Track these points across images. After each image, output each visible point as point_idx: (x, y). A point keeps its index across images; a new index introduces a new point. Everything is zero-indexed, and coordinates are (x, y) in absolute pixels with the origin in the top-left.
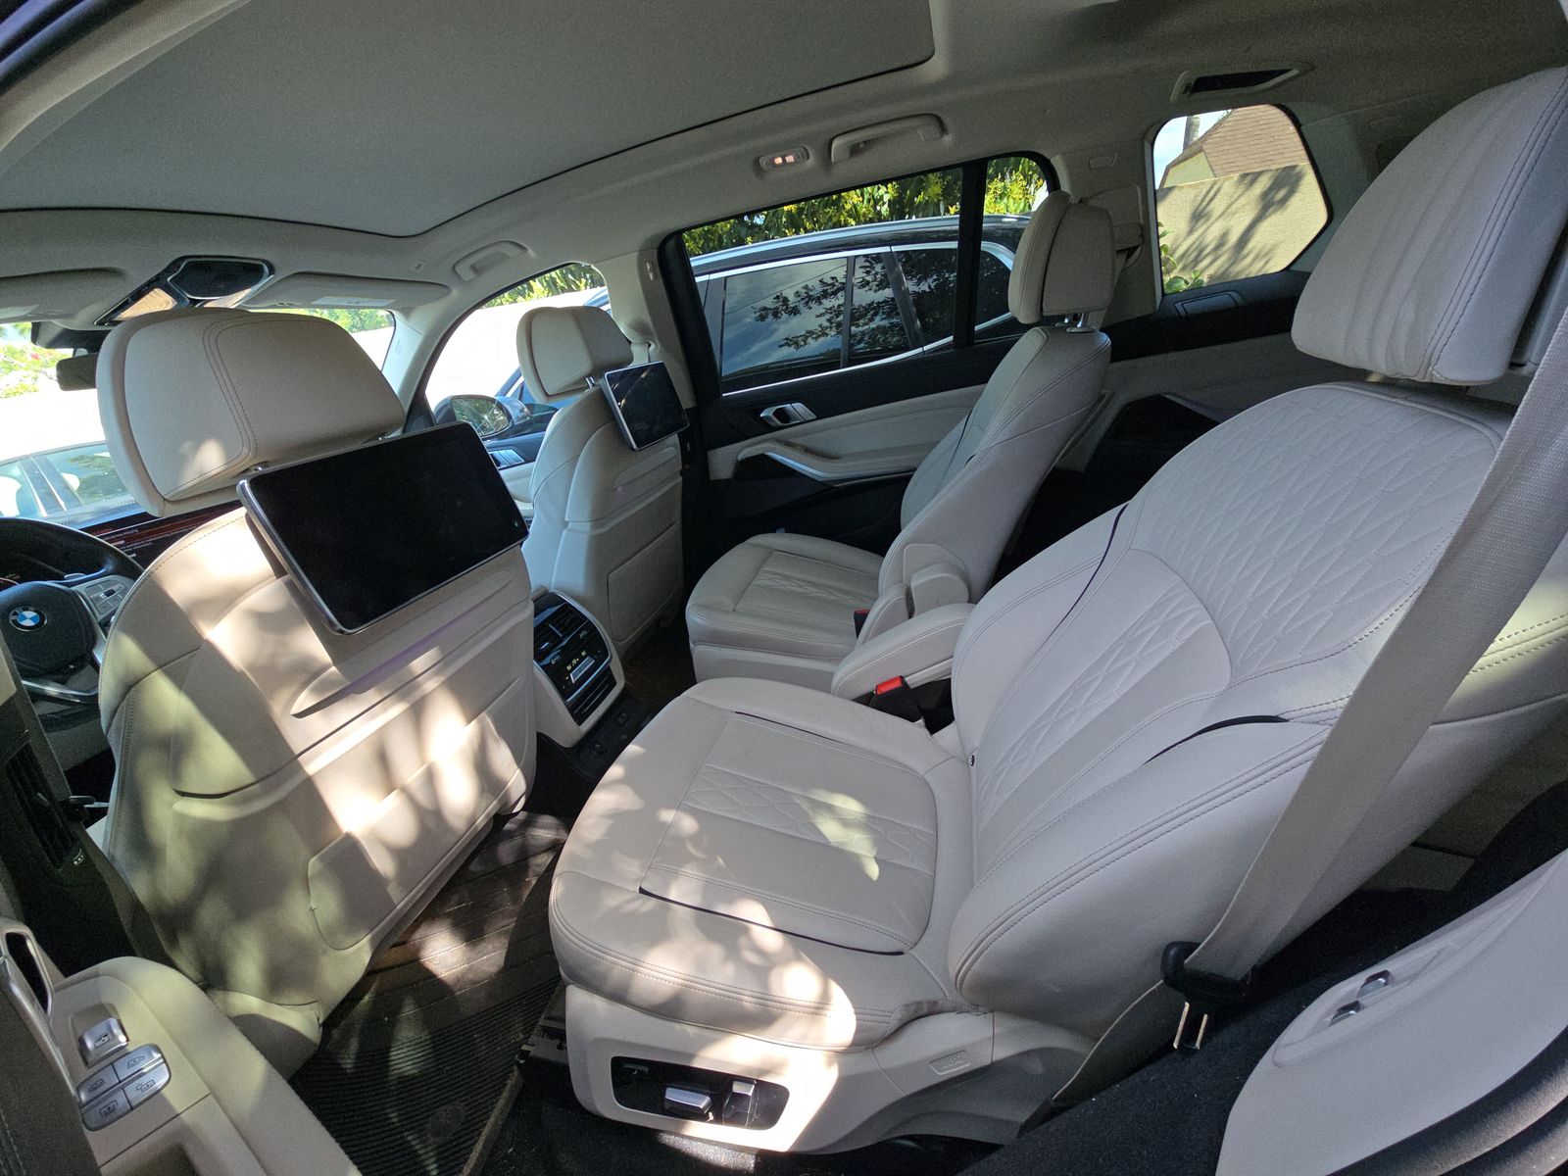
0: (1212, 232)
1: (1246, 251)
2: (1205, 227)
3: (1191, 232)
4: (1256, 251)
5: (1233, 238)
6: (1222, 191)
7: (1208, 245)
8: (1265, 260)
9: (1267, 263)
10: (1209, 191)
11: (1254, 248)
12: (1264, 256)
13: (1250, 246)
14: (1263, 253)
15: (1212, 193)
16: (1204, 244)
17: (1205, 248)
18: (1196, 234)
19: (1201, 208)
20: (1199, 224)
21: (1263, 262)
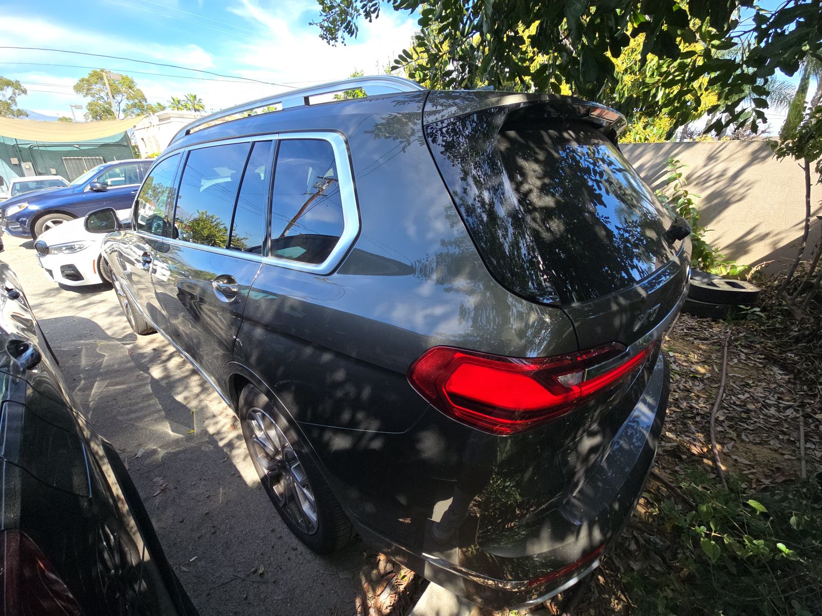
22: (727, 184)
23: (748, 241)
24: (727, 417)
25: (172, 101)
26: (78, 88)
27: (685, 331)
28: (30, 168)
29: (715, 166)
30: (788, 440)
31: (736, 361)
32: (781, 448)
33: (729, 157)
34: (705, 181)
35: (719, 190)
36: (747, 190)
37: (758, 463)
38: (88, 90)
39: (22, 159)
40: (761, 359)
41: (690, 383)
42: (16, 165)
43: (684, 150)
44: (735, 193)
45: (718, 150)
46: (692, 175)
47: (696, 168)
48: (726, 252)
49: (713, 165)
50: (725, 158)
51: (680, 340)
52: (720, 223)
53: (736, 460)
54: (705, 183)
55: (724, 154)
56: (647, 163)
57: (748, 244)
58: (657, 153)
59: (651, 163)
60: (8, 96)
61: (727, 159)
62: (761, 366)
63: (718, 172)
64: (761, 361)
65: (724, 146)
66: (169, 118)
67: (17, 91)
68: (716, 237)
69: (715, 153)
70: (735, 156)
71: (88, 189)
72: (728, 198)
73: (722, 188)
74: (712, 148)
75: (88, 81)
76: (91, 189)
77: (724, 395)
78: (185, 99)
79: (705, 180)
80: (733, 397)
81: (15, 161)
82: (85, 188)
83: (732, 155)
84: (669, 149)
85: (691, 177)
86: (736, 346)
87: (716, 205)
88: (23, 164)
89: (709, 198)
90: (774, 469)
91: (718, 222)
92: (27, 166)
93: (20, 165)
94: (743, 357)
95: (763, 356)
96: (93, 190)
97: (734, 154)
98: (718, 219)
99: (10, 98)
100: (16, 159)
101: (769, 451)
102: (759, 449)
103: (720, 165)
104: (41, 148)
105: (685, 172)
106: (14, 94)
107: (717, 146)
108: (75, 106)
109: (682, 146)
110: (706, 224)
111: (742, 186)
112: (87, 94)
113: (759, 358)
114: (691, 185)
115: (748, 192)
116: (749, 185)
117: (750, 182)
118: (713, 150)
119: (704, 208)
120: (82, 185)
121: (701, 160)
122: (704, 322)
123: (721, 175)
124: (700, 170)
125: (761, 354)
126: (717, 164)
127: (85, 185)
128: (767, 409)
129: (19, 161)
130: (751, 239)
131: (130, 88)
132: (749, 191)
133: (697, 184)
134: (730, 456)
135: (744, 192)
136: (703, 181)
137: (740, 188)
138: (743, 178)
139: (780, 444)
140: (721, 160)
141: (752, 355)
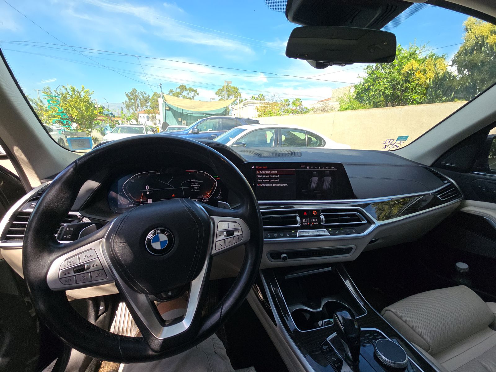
25: (252, 98)
26: (217, 93)
28: (185, 123)
38: (221, 94)
39: (183, 119)
42: (180, 121)
60: (192, 96)
66: (248, 104)
67: (195, 94)
71: (190, 132)
75: (221, 90)
76: (192, 132)
78: (257, 96)
81: (180, 119)
82: (189, 132)
88: (183, 121)
92: (184, 122)
93: (181, 121)
96: (193, 133)
99: (192, 97)
100: (181, 119)
104: (191, 115)
106: (194, 95)
108: (212, 99)
112: (220, 96)
120: (188, 129)
127: (189, 130)
129: (182, 120)
131: (236, 92)
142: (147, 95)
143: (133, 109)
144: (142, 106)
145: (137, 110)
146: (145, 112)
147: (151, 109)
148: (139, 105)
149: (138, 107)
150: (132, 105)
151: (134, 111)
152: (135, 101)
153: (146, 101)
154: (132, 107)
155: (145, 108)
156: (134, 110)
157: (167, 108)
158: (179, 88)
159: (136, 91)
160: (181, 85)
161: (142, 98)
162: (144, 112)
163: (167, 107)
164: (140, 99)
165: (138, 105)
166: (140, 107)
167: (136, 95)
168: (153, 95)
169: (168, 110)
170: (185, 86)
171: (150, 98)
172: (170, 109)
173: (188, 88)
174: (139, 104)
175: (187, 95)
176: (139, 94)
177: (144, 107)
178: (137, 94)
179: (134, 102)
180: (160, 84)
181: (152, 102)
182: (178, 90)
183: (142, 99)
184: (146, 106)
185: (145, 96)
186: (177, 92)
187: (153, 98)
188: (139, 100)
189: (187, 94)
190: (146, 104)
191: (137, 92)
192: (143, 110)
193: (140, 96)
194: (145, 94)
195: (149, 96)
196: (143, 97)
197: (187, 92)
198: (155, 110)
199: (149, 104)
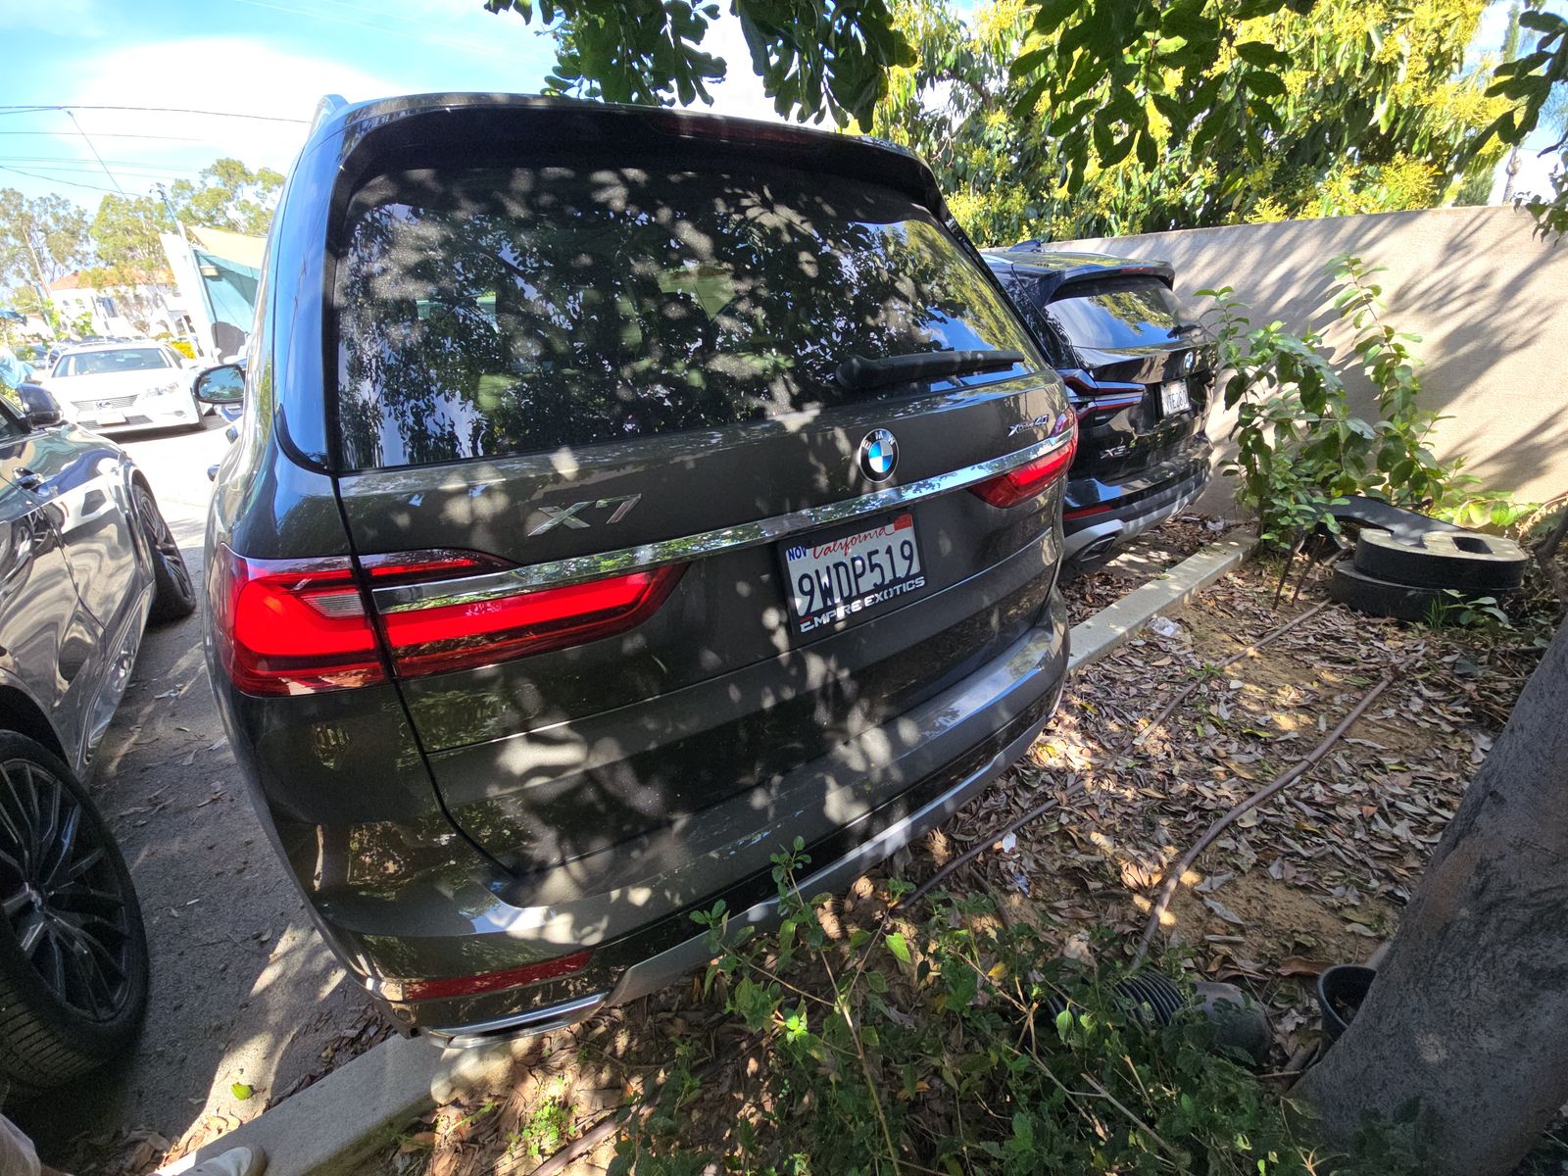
0: (1471, 270)
1: (1513, 302)
2: (1465, 259)
3: (1441, 265)
4: (1528, 305)
5: (1500, 282)
6: (1492, 222)
7: (1464, 283)
8: (1543, 316)
9: (1545, 320)
10: (1472, 222)
11: (1525, 301)
12: (1542, 311)
13: (1520, 297)
14: (1541, 307)
15: (1477, 223)
16: (1459, 281)
17: (1459, 287)
18: (1445, 271)
19: (1458, 239)
20: (1456, 256)
21: (1539, 319)
22: (1494, 309)
23: (1544, 444)
24: (1264, 822)
27: (1311, 640)
29: (1464, 265)
30: (1390, 893)
31: (1391, 713)
32: (1353, 906)
33: (1496, 244)
34: (1442, 302)
35: (1474, 321)
36: (1541, 323)
37: (1262, 924)
40: (1460, 715)
41: (1234, 747)
43: (1389, 233)
44: (1513, 327)
45: (1470, 229)
46: (1410, 289)
47: (1417, 273)
48: (1491, 470)
49: (1459, 263)
50: (1486, 245)
51: (1282, 659)
52: (1477, 402)
53: (1211, 910)
54: (1440, 307)
55: (1484, 239)
56: (1303, 266)
57: (1544, 451)
58: (1327, 239)
59: (1312, 264)
61: (1492, 247)
62: (1450, 729)
63: (1471, 280)
64: (1458, 719)
65: (1483, 217)
68: (1466, 433)
69: (1464, 235)
70: (1508, 242)
72: (1496, 340)
73: (1481, 317)
74: (1456, 224)
77: (1298, 778)
79: (1441, 299)
80: (1318, 787)
83: (1502, 240)
84: (1356, 231)
85: (1406, 293)
86: (1414, 683)
87: (1467, 357)
89: (1452, 342)
90: (1290, 945)
91: (1473, 398)
94: (1417, 705)
95: (1468, 710)
97: (1509, 236)
98: (1471, 390)
101: (1318, 908)
102: (1290, 898)
103: (1474, 263)
105: (1389, 283)
107: (1468, 219)
109: (1385, 223)
110: (1444, 403)
111: (1528, 313)
113: (1455, 713)
114: (1407, 313)
115: (1541, 327)
116: (1546, 310)
117: (1546, 304)
118: (1460, 228)
119: (1438, 364)
121: (1431, 252)
122: (1374, 625)
123: (1481, 286)
124: (1428, 276)
125: (1465, 705)
126: (1470, 261)
128: (1389, 823)
130: (1552, 441)
132: (1545, 325)
133: (1421, 309)
134: (1201, 899)
135: (1533, 328)
136: (1436, 302)
137: (1523, 316)
138: (1532, 292)
139: (1361, 898)
140: (1477, 251)
141: (1443, 705)
142: (72, 209)
143: (20, 274)
144: (60, 258)
145: (41, 275)
146: (80, 280)
147: (102, 264)
148: (46, 254)
149: (42, 262)
150: (13, 258)
151: (29, 282)
152: (23, 240)
153: (74, 234)
154: (14, 267)
155: (74, 267)
156: (28, 276)
157: (212, 272)
158: (214, 171)
159: (21, 196)
160: (219, 162)
161: (51, 222)
162: (76, 281)
163: (205, 265)
164: (46, 231)
165: (39, 254)
166: (51, 264)
167: (21, 215)
168: (103, 209)
169: (212, 278)
170: (240, 165)
171: (89, 219)
172: (222, 273)
173: (255, 172)
174: (46, 250)
175: (258, 200)
176: (36, 209)
177: (71, 259)
178: (25, 208)
179: (19, 243)
180: (159, 185)
181: (104, 238)
182: (213, 182)
183: (54, 227)
184: (79, 257)
185: (62, 212)
186: (209, 191)
187: (102, 218)
188: (41, 234)
189: (257, 194)
190: (77, 248)
191: (26, 205)
192: (68, 274)
193: (40, 216)
194: (65, 204)
195: (82, 214)
196: (57, 220)
197: (254, 189)
198: (126, 271)
199: (92, 246)
